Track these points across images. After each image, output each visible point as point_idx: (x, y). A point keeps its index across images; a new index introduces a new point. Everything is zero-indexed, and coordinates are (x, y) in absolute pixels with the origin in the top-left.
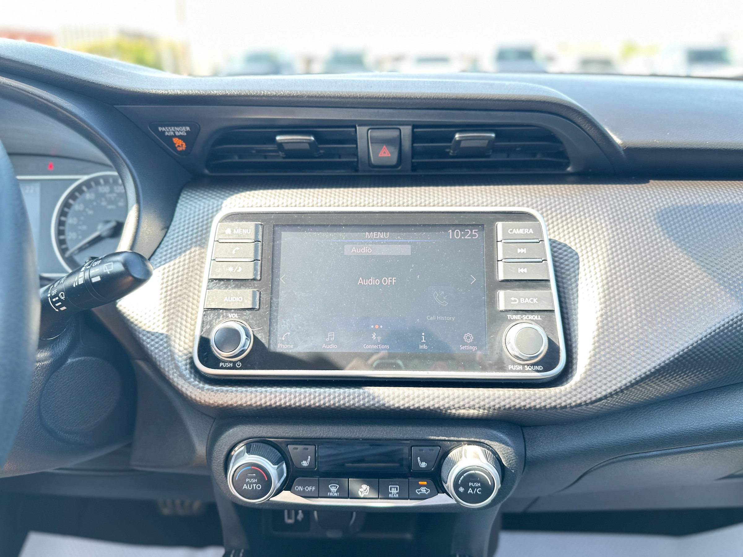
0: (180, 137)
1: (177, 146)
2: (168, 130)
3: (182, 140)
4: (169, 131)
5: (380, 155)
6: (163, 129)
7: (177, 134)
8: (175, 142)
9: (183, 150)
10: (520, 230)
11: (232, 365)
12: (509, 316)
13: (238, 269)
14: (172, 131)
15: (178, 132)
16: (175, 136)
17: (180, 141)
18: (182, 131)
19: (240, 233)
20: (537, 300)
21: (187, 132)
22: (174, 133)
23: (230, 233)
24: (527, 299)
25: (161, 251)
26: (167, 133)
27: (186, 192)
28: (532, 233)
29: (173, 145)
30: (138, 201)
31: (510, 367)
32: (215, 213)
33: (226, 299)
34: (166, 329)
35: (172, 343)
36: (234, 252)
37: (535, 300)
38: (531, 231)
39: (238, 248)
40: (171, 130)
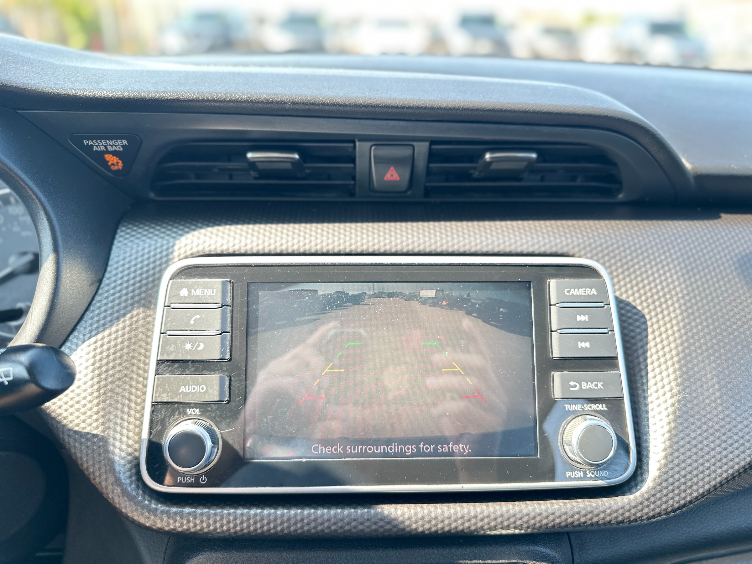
0: (114, 153)
1: (110, 164)
2: (97, 144)
3: (117, 157)
4: (99, 145)
5: (385, 179)
6: (90, 143)
7: (110, 148)
8: (107, 160)
9: (119, 169)
10: (580, 289)
11: (194, 480)
12: (566, 405)
13: (198, 346)
14: (103, 145)
15: (112, 146)
16: (108, 152)
17: (115, 157)
18: (118, 145)
19: (200, 294)
20: (602, 385)
21: (123, 146)
22: (106, 147)
23: (186, 295)
24: (589, 383)
25: (91, 315)
26: (95, 147)
27: (124, 229)
28: (595, 293)
29: (105, 163)
30: (56, 249)
31: (568, 474)
32: (164, 266)
33: (183, 389)
34: (101, 428)
35: (111, 448)
36: (192, 322)
37: (600, 385)
38: (594, 291)
39: (198, 317)
40: (101, 144)
